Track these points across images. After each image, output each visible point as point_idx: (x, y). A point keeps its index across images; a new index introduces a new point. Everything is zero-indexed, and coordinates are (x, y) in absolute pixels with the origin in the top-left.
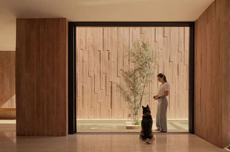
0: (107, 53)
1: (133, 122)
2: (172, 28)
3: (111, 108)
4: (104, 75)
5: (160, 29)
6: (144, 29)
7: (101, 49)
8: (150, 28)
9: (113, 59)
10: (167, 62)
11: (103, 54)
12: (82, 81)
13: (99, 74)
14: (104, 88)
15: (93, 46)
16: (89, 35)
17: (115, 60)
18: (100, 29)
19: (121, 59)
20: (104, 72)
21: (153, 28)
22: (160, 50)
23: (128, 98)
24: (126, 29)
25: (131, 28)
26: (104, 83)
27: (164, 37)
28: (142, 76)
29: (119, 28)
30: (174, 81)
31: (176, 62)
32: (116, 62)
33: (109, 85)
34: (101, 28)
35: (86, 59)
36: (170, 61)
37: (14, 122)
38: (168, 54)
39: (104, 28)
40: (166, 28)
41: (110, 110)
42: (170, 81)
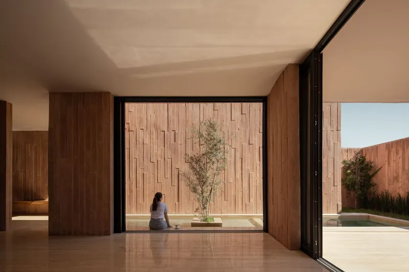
0: (173, 133)
1: (202, 218)
2: (251, 103)
3: (178, 201)
4: (169, 161)
5: (237, 105)
6: (218, 104)
7: (165, 129)
8: (224, 104)
9: (180, 140)
10: (246, 144)
11: (167, 135)
12: (143, 167)
13: (162, 160)
14: (169, 176)
15: (156, 126)
16: (151, 112)
17: (183, 142)
18: (163, 106)
19: (189, 142)
20: (169, 157)
21: (228, 104)
22: (237, 130)
23: (194, 188)
24: (195, 106)
25: (202, 104)
26: (169, 170)
27: (242, 114)
28: (211, 162)
29: (187, 104)
30: (255, 168)
31: (257, 144)
32: (183, 146)
33: (175, 173)
34: (166, 104)
35: (147, 141)
36: (249, 144)
37: (46, 218)
38: (248, 135)
39: (169, 104)
40: (244, 104)
41: (177, 203)
42: (249, 168)
